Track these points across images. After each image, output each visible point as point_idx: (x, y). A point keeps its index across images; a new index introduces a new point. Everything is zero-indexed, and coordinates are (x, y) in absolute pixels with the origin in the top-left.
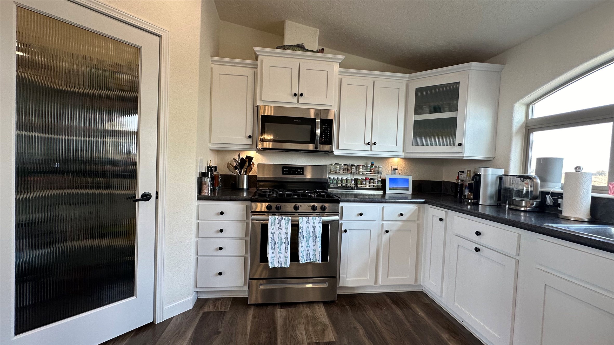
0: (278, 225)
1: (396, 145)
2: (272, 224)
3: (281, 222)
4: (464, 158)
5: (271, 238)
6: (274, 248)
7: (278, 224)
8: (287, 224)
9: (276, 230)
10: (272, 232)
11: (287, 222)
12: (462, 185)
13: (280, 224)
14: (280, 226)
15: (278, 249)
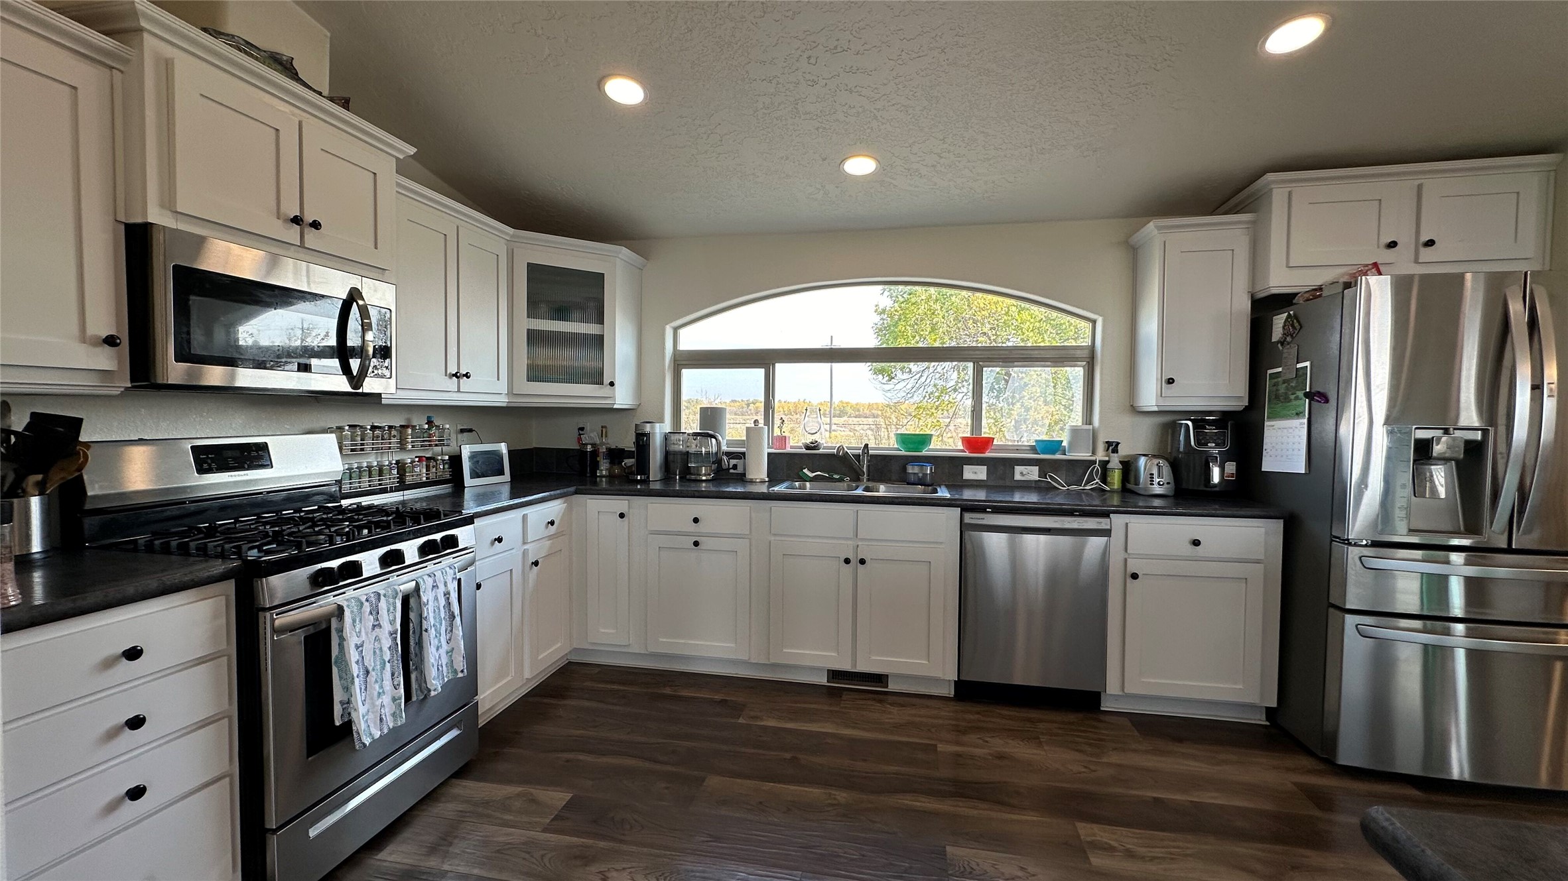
0: (371, 618)
1: (498, 380)
2: (354, 621)
3: (377, 606)
4: (615, 407)
5: (357, 662)
6: (366, 689)
7: (371, 613)
8: (392, 608)
9: (367, 634)
10: (356, 645)
11: (391, 600)
12: (595, 453)
13: (374, 613)
14: (377, 620)
15: (377, 686)
